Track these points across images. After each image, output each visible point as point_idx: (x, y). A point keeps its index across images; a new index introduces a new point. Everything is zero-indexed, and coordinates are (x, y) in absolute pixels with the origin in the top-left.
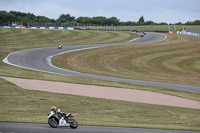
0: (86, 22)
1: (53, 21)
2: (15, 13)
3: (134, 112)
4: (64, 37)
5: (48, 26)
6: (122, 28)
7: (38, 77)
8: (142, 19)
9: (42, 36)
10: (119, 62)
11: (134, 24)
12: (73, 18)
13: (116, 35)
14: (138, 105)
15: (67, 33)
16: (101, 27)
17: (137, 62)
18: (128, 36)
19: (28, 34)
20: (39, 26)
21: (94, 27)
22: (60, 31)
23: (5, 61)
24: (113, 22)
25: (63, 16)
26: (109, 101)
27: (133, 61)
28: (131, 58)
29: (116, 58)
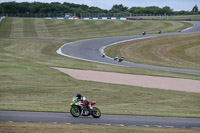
0: (139, 13)
1: (106, 11)
2: (68, 4)
3: (187, 101)
4: (116, 27)
5: (100, 17)
6: (175, 17)
7: (92, 67)
8: (196, 8)
9: (94, 26)
10: (172, 51)
11: (187, 13)
12: (126, 8)
13: (169, 25)
15: (120, 23)
16: (154, 17)
17: (190, 51)
18: (182, 25)
19: (82, 25)
20: (92, 17)
21: (147, 17)
22: (113, 22)
23: (59, 52)
24: (166, 11)
25: (116, 7)
26: (163, 91)
27: (187, 50)
28: (185, 47)
29: (170, 47)
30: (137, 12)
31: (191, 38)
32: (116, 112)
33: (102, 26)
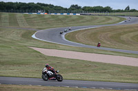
0: (89, 10)
1: (66, 9)
2: (40, 4)
3: (122, 71)
4: (73, 20)
5: (62, 13)
6: (113, 14)
7: (56, 47)
8: (128, 7)
9: (58, 19)
10: (112, 37)
11: (122, 11)
12: (80, 7)
13: (109, 19)
14: (125, 67)
15: (76, 17)
16: (99, 14)
17: (124, 37)
18: (118, 19)
19: (49, 18)
20: (56, 13)
21: (94, 14)
22: (71, 16)
23: (34, 36)
24: (108, 10)
25: (73, 6)
26: (105, 64)
27: (121, 36)
28: (120, 34)
29: (110, 34)
30: (88, 10)
31: (125, 28)
32: (73, 78)
33: (63, 19)
